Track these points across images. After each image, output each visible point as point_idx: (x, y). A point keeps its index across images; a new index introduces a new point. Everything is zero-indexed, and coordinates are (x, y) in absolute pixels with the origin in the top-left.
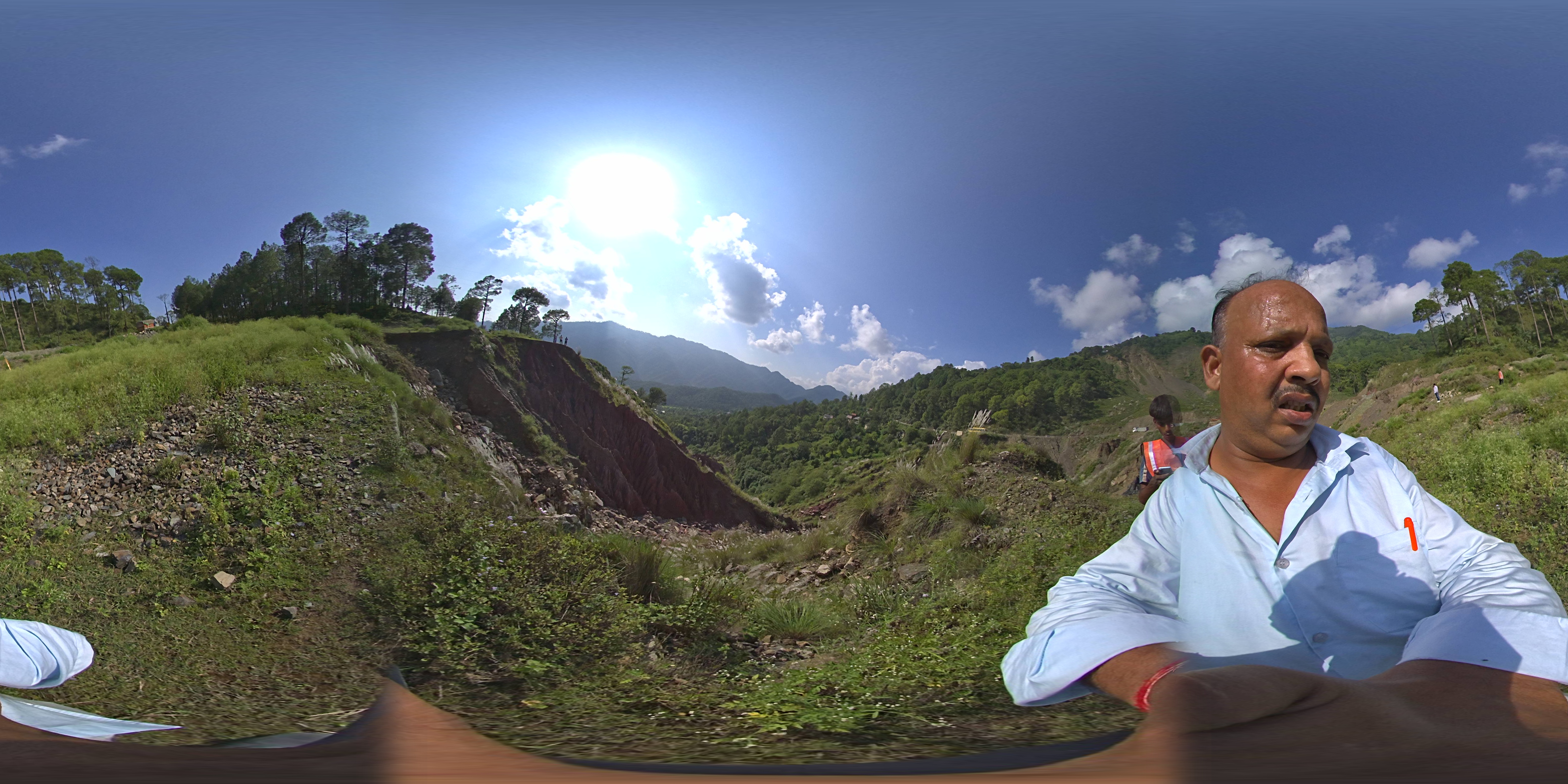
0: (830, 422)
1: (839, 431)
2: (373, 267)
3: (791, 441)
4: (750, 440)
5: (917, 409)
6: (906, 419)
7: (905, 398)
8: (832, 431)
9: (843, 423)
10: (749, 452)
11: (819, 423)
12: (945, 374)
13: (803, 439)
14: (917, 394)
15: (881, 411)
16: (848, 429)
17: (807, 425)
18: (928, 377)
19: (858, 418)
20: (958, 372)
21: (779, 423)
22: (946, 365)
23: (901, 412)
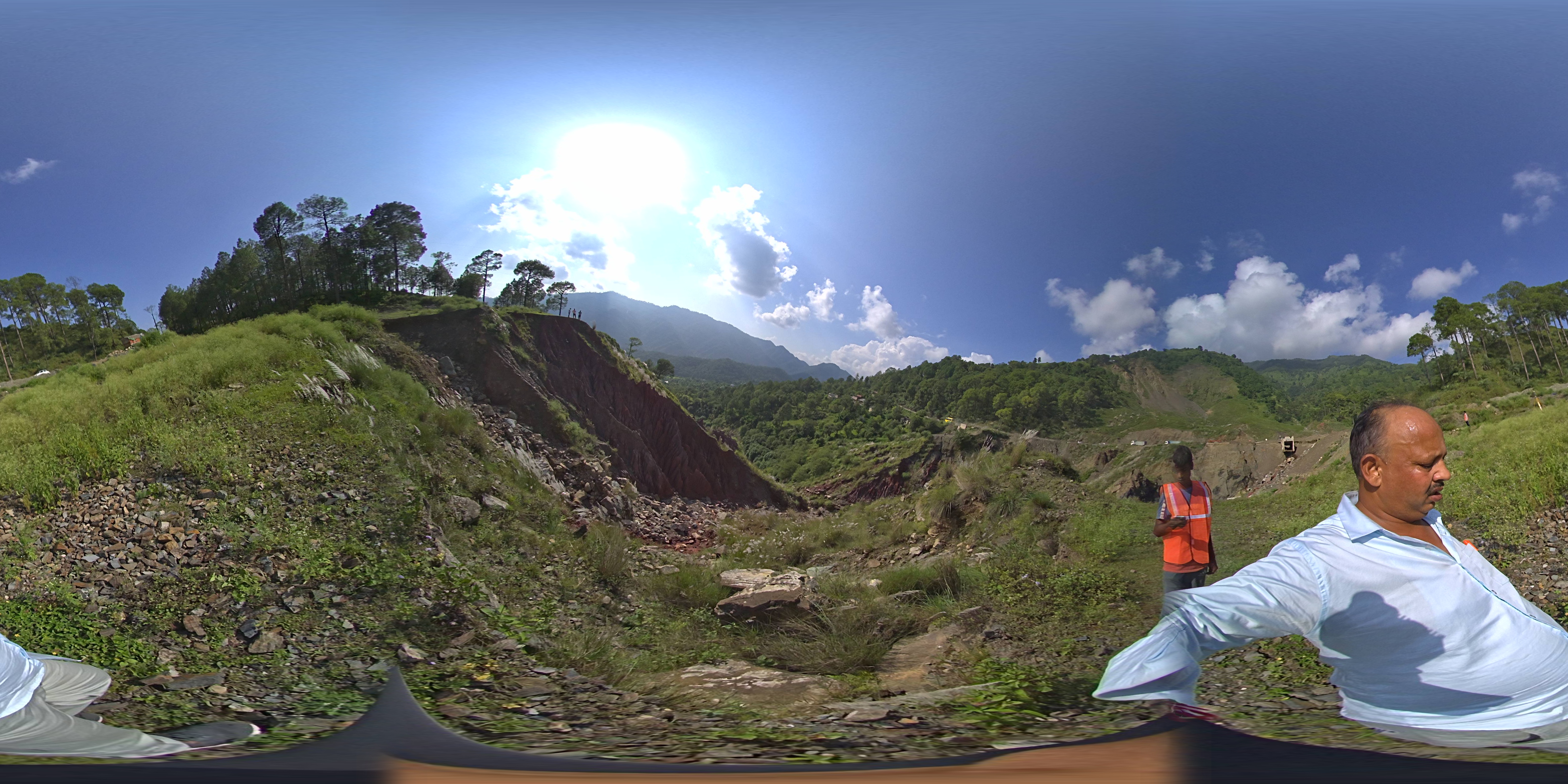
0: (835, 401)
1: (844, 412)
2: (359, 251)
3: (796, 418)
4: (755, 414)
5: (922, 397)
6: (911, 406)
7: (910, 386)
8: (837, 411)
9: (848, 404)
10: (754, 425)
11: (824, 401)
12: (952, 364)
13: (807, 417)
14: (924, 381)
15: (886, 394)
16: (853, 410)
17: (812, 403)
18: (936, 366)
19: (863, 400)
20: (966, 365)
21: (785, 399)
22: (955, 356)
23: (906, 398)
